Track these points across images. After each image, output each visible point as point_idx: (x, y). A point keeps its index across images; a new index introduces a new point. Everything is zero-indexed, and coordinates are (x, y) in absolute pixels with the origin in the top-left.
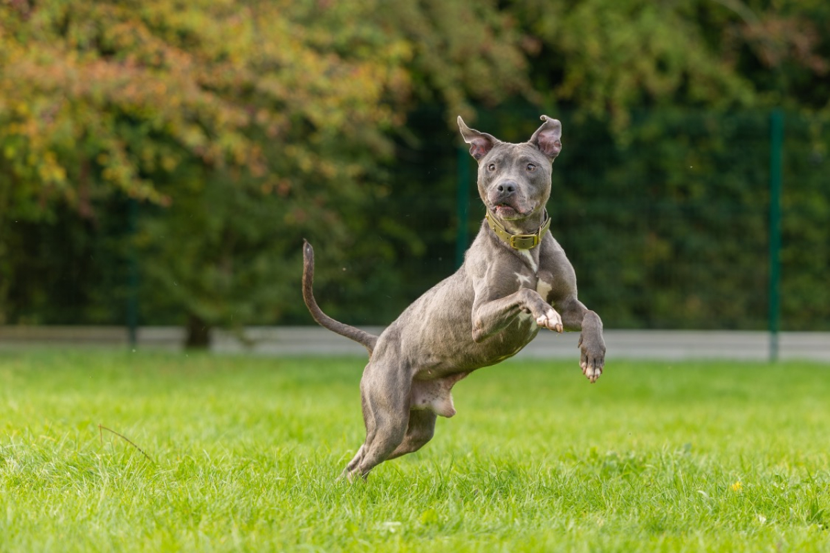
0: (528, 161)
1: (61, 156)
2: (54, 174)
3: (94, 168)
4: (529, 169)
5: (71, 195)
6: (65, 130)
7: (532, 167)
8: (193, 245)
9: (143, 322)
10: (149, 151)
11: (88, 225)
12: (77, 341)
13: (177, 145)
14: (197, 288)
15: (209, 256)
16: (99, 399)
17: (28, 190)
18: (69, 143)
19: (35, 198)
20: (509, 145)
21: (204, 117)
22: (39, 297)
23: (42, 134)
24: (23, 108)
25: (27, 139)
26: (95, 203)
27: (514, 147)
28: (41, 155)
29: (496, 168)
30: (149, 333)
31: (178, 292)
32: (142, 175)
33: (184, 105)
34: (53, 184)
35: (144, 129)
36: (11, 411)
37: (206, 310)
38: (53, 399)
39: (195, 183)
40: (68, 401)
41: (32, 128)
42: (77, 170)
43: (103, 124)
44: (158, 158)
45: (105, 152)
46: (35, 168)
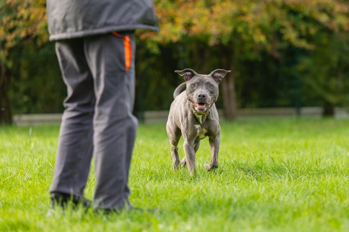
0: (210, 84)
1: (263, 30)
2: (260, 38)
3: (279, 35)
4: (210, 87)
5: (269, 48)
6: (264, 18)
7: (211, 86)
8: (325, 69)
9: (303, 105)
10: (303, 26)
11: (276, 61)
12: (273, 115)
13: (316, 22)
14: (327, 88)
15: (332, 74)
16: (284, 140)
17: (248, 46)
18: (267, 24)
19: (252, 50)
20: (201, 76)
21: (328, 9)
22: (255, 95)
23: (254, 20)
24: (245, 9)
25: (247, 23)
26: (280, 51)
27: (203, 76)
28: (254, 29)
29: (196, 86)
30: (306, 110)
31: (319, 91)
32: (301, 37)
33: (319, 4)
34: (261, 43)
35: (301, 16)
36: (244, 147)
37: (332, 99)
38: (263, 141)
39: (324, 40)
40: (270, 141)
41: (249, 18)
42: (271, 37)
43: (282, 15)
44: (307, 29)
45: (283, 27)
46: (251, 36)
